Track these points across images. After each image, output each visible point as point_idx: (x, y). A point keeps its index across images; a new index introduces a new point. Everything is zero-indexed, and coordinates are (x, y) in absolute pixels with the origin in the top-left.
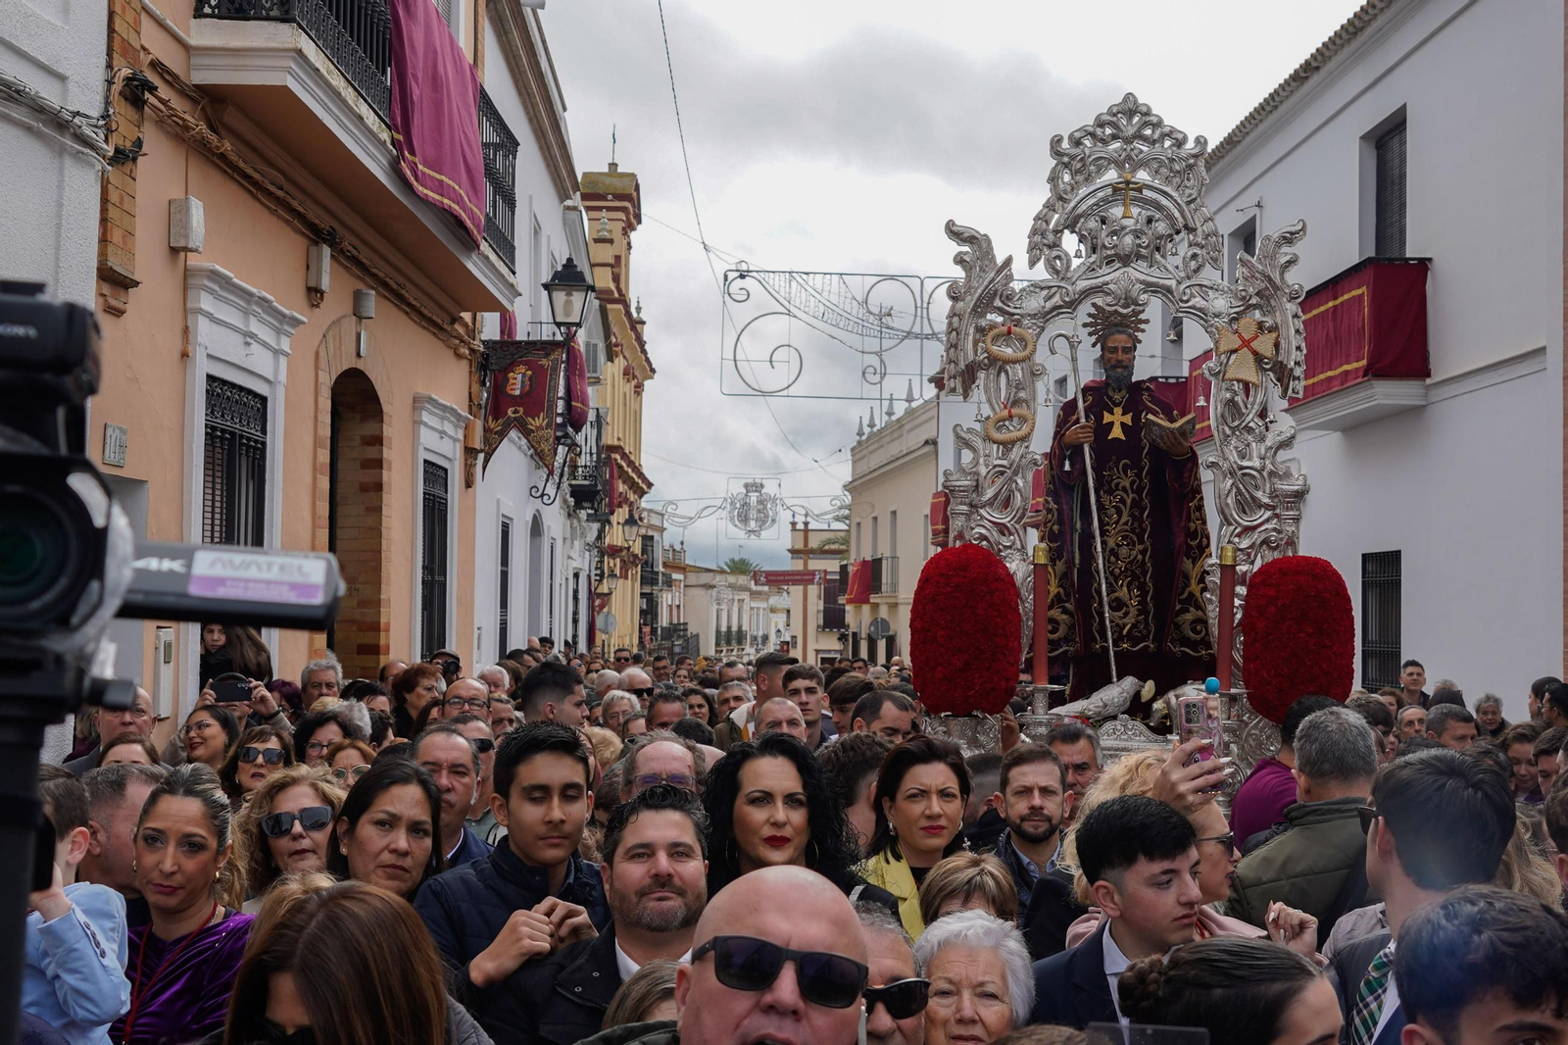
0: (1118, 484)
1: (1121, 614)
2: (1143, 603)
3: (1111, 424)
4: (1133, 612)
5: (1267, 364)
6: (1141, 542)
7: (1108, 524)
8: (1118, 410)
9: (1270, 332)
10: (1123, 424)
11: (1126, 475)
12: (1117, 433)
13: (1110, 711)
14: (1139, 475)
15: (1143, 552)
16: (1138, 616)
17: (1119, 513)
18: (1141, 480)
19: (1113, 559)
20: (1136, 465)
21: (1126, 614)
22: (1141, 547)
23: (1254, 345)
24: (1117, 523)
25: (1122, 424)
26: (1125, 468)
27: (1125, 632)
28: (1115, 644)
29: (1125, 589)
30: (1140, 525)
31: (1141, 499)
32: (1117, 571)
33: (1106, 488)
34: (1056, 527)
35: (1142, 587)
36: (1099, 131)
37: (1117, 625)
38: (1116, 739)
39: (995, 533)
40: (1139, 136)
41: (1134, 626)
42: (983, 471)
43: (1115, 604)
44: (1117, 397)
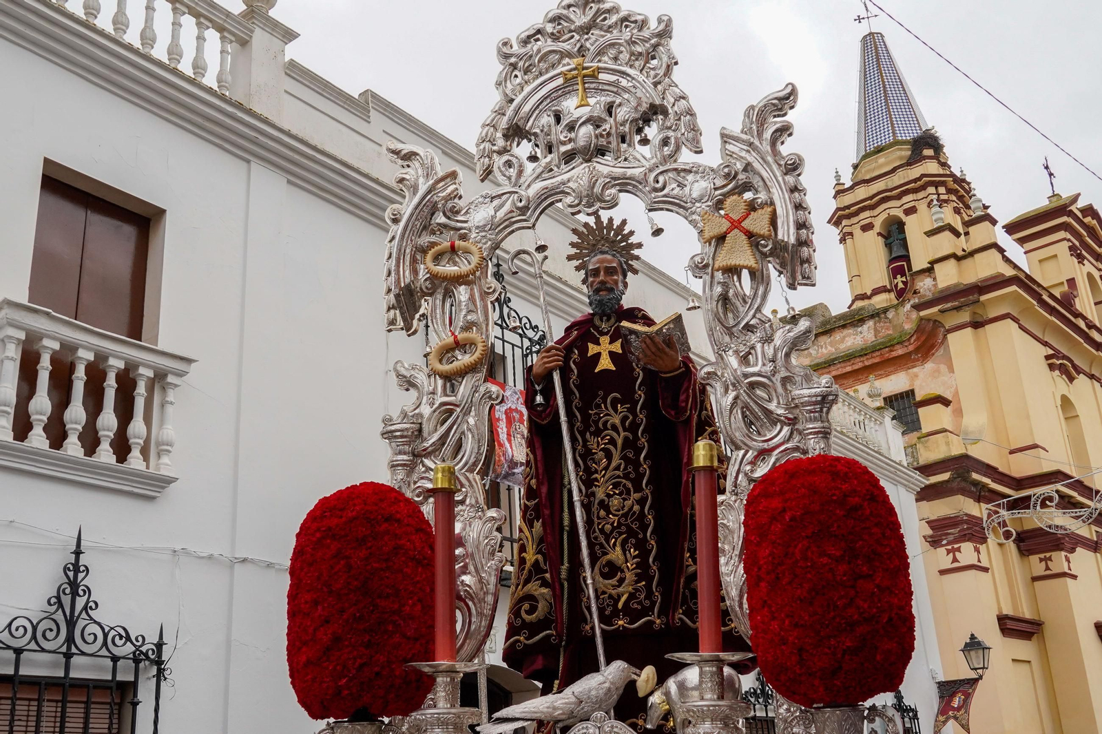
0: (606, 422)
1: (614, 581)
2: (643, 565)
3: (598, 355)
4: (629, 577)
5: (764, 246)
6: (638, 489)
7: (596, 472)
8: (605, 340)
10: (611, 354)
11: (616, 411)
12: (605, 363)
14: (632, 410)
15: (641, 502)
16: (637, 582)
17: (609, 456)
18: (635, 415)
19: (602, 513)
20: (628, 398)
21: (621, 581)
22: (637, 496)
23: (745, 224)
24: (606, 468)
26: (614, 403)
27: (620, 605)
28: (606, 621)
29: (618, 549)
30: (636, 469)
31: (636, 438)
32: (608, 527)
33: (592, 429)
35: (642, 546)
36: (549, 27)
41: (632, 596)
42: (426, 410)
43: (607, 570)
44: (604, 327)
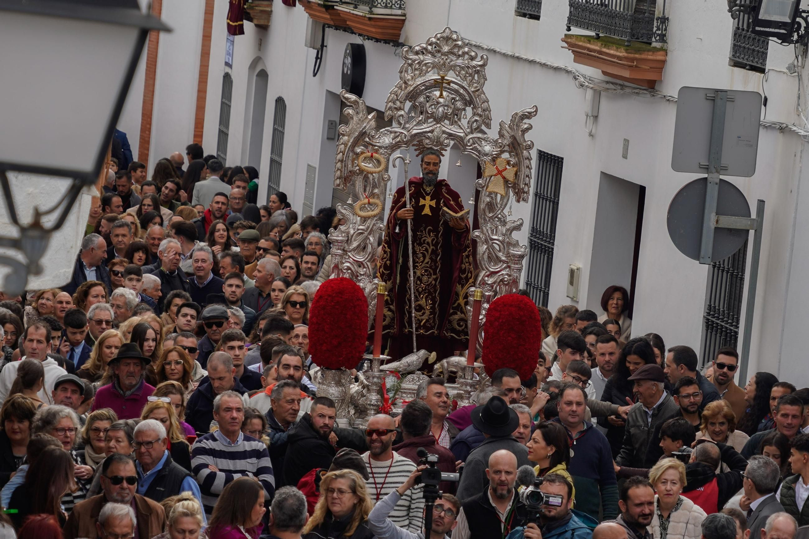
0: (425, 240)
1: (420, 313)
2: (433, 308)
3: (424, 206)
4: (428, 313)
5: (510, 184)
6: (435, 274)
7: (418, 262)
8: (428, 198)
9: (513, 167)
11: (430, 235)
12: (427, 211)
13: (411, 368)
14: (436, 236)
15: (435, 280)
16: (430, 315)
17: (424, 257)
18: (438, 238)
19: (418, 282)
20: (436, 230)
21: (424, 314)
22: (434, 277)
23: (503, 173)
24: (422, 262)
25: (430, 206)
26: (430, 231)
27: (422, 324)
28: (417, 330)
29: (424, 300)
30: (435, 265)
31: (437, 250)
32: (420, 289)
33: (418, 242)
34: (388, 262)
35: (433, 299)
36: (429, 47)
37: (418, 320)
38: (413, 384)
39: (355, 266)
40: (450, 52)
41: (427, 321)
42: (352, 231)
43: (418, 308)
44: (428, 189)
